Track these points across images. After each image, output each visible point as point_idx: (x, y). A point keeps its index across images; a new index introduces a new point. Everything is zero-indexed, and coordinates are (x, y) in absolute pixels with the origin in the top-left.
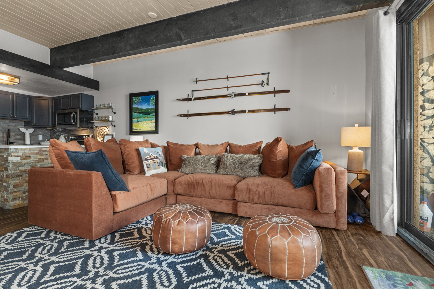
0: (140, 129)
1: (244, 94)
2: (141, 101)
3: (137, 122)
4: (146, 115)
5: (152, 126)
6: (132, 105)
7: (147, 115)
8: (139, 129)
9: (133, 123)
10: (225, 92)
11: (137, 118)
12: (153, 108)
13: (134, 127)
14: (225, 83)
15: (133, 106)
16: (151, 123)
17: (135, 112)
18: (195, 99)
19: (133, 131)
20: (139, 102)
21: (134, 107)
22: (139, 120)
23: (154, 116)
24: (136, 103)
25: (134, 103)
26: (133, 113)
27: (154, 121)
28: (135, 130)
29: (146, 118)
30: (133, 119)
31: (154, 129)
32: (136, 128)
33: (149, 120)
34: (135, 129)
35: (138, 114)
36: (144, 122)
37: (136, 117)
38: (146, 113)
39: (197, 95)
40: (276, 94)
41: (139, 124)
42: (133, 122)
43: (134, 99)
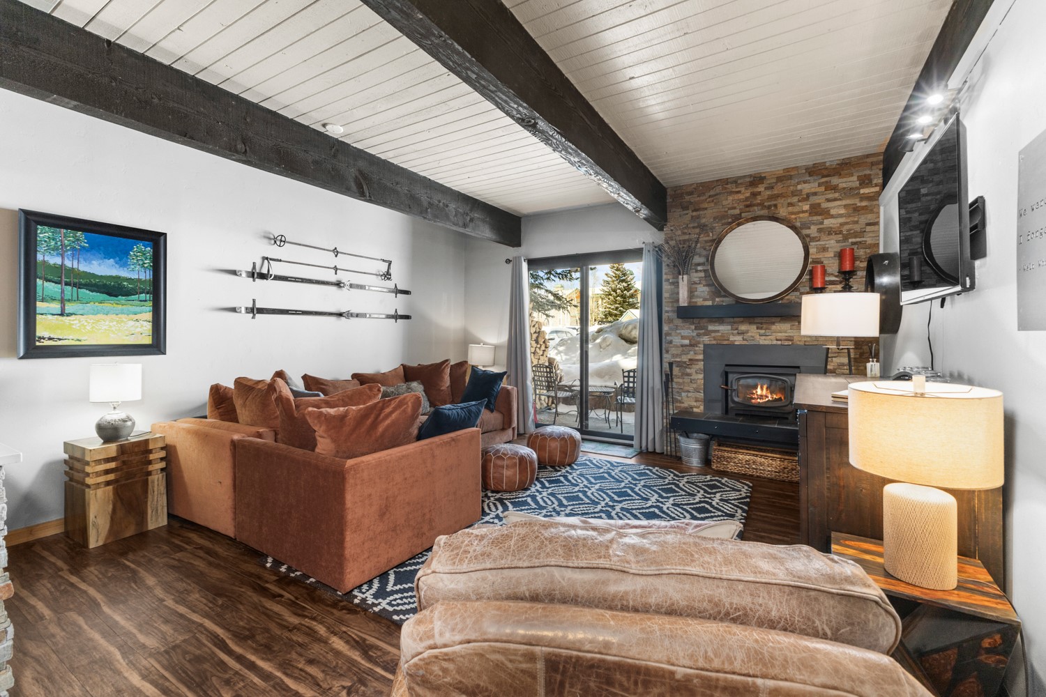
0: (80, 341)
1: (361, 287)
2: (84, 247)
3: (62, 315)
4: (110, 294)
5: (139, 330)
6: (36, 251)
7: (116, 296)
8: (71, 337)
9: (38, 317)
10: (330, 276)
11: (63, 301)
12: (142, 277)
13: (40, 332)
14: (330, 260)
15: (40, 257)
16: (131, 323)
17: (50, 281)
18: (278, 278)
19: (38, 344)
20: (73, 249)
21: (44, 261)
22: (69, 308)
23: (145, 301)
24: (55, 249)
25: (42, 248)
26: (39, 282)
27: (149, 316)
28: (47, 343)
29: (110, 304)
30: (39, 304)
31: (148, 340)
32: (52, 336)
33: (122, 313)
34: (50, 339)
35: (69, 288)
36: (100, 316)
37: (59, 297)
38: (113, 289)
39: (277, 269)
40: (398, 295)
41: (75, 322)
42: (37, 312)
43: (43, 233)
